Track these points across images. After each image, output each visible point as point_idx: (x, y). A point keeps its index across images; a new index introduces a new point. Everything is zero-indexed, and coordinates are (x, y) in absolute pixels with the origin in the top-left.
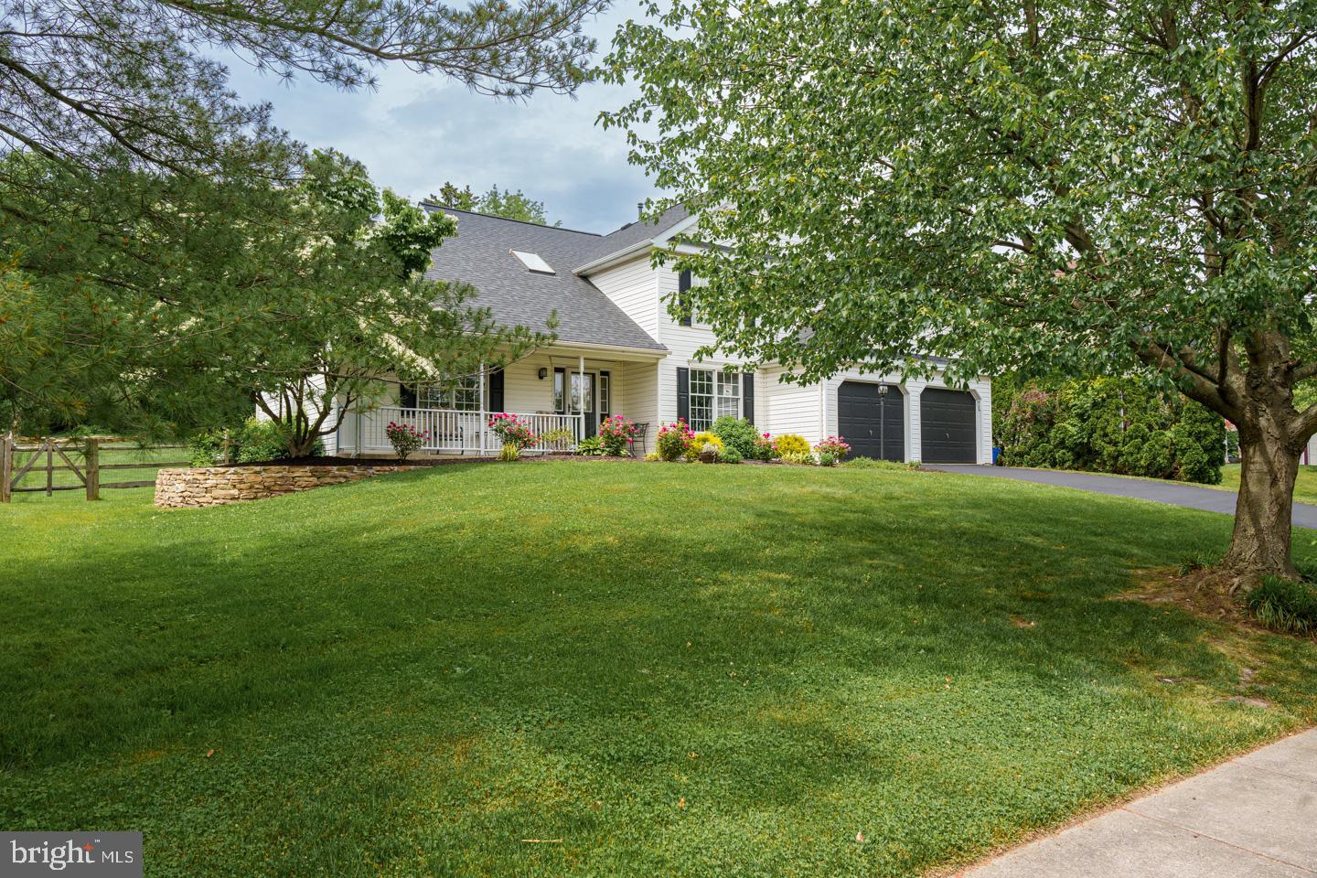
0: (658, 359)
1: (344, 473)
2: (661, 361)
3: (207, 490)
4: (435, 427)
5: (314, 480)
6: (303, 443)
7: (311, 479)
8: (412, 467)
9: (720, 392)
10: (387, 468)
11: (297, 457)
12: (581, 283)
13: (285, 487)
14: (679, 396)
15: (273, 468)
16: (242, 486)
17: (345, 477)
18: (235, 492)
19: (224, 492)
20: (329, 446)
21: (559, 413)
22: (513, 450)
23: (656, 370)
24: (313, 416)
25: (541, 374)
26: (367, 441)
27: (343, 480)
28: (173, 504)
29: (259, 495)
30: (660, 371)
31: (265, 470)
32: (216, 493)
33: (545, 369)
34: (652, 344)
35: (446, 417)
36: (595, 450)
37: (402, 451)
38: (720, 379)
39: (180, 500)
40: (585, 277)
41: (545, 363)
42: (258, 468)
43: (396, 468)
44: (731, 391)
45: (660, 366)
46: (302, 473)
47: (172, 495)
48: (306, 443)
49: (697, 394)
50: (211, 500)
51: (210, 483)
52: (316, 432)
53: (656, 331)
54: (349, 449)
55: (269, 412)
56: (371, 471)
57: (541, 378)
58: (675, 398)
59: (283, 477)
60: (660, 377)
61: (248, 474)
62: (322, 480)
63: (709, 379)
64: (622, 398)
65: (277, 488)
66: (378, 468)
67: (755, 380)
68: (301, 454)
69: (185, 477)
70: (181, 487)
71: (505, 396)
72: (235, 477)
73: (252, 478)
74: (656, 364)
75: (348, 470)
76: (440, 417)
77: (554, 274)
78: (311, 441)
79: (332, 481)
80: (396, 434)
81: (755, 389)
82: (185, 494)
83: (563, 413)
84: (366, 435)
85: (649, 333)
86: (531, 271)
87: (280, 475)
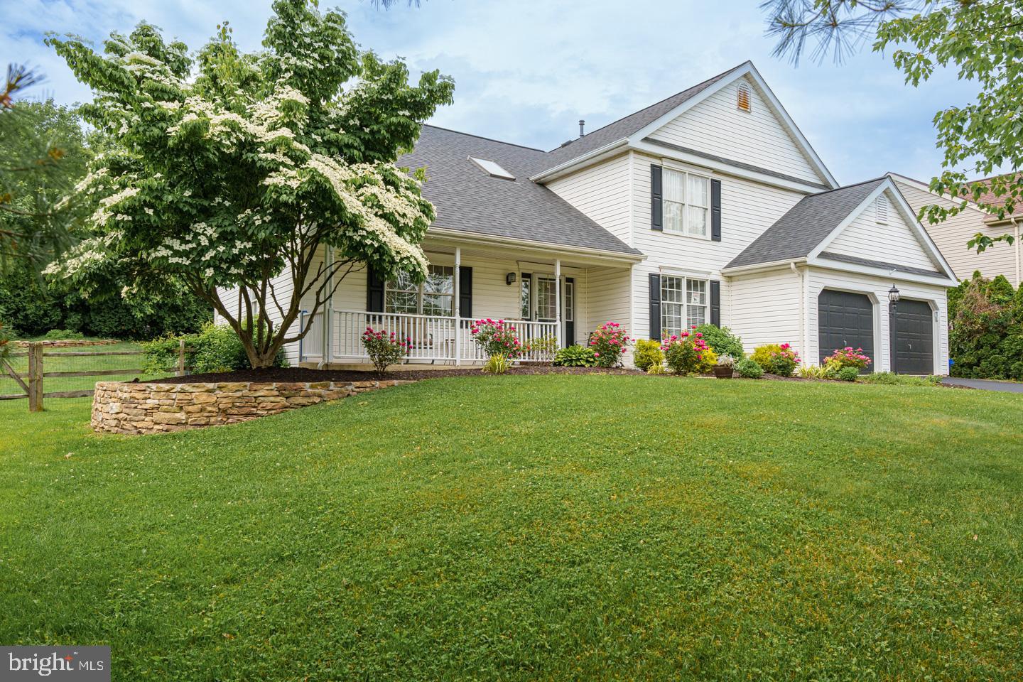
0: (631, 264)
1: (319, 391)
2: (634, 267)
3: (147, 412)
4: (403, 334)
5: (282, 400)
6: (265, 352)
7: (278, 399)
8: (396, 382)
9: (689, 300)
10: (368, 384)
11: (259, 368)
12: (540, 189)
13: (246, 410)
14: (651, 304)
15: (230, 385)
16: (190, 408)
17: (320, 396)
18: (181, 416)
19: (167, 415)
20: (293, 355)
21: (526, 320)
22: (501, 360)
23: (629, 276)
24: (277, 320)
25: (509, 279)
26: (336, 348)
27: (317, 400)
28: (106, 427)
29: (212, 420)
30: (633, 277)
31: (220, 388)
32: (158, 416)
33: (513, 274)
34: (626, 249)
35: (415, 323)
36: (578, 360)
37: (381, 361)
38: (689, 287)
39: (114, 423)
40: (542, 184)
41: (513, 268)
42: (211, 386)
43: (378, 384)
44: (698, 299)
45: (633, 272)
46: (267, 392)
47: (106, 416)
48: (270, 351)
49: (668, 302)
50: (151, 425)
51: (151, 403)
52: (280, 340)
53: (629, 235)
54: (314, 358)
55: (227, 316)
56: (350, 388)
57: (509, 283)
58: (648, 306)
59: (243, 397)
60: (633, 283)
61: (198, 393)
62: (291, 400)
63: (679, 286)
64: (586, 305)
65: (235, 411)
66: (358, 384)
67: (721, 287)
68: (264, 365)
69: (120, 395)
70: (116, 407)
71: (474, 302)
72: (180, 396)
73: (204, 397)
74: (629, 270)
75: (323, 386)
76: (409, 323)
77: (514, 180)
78: (275, 349)
79: (304, 401)
80: (371, 342)
81: (721, 297)
82: (122, 415)
83: (530, 320)
84: (335, 342)
85: (620, 238)
86: (492, 175)
87: (239, 394)
